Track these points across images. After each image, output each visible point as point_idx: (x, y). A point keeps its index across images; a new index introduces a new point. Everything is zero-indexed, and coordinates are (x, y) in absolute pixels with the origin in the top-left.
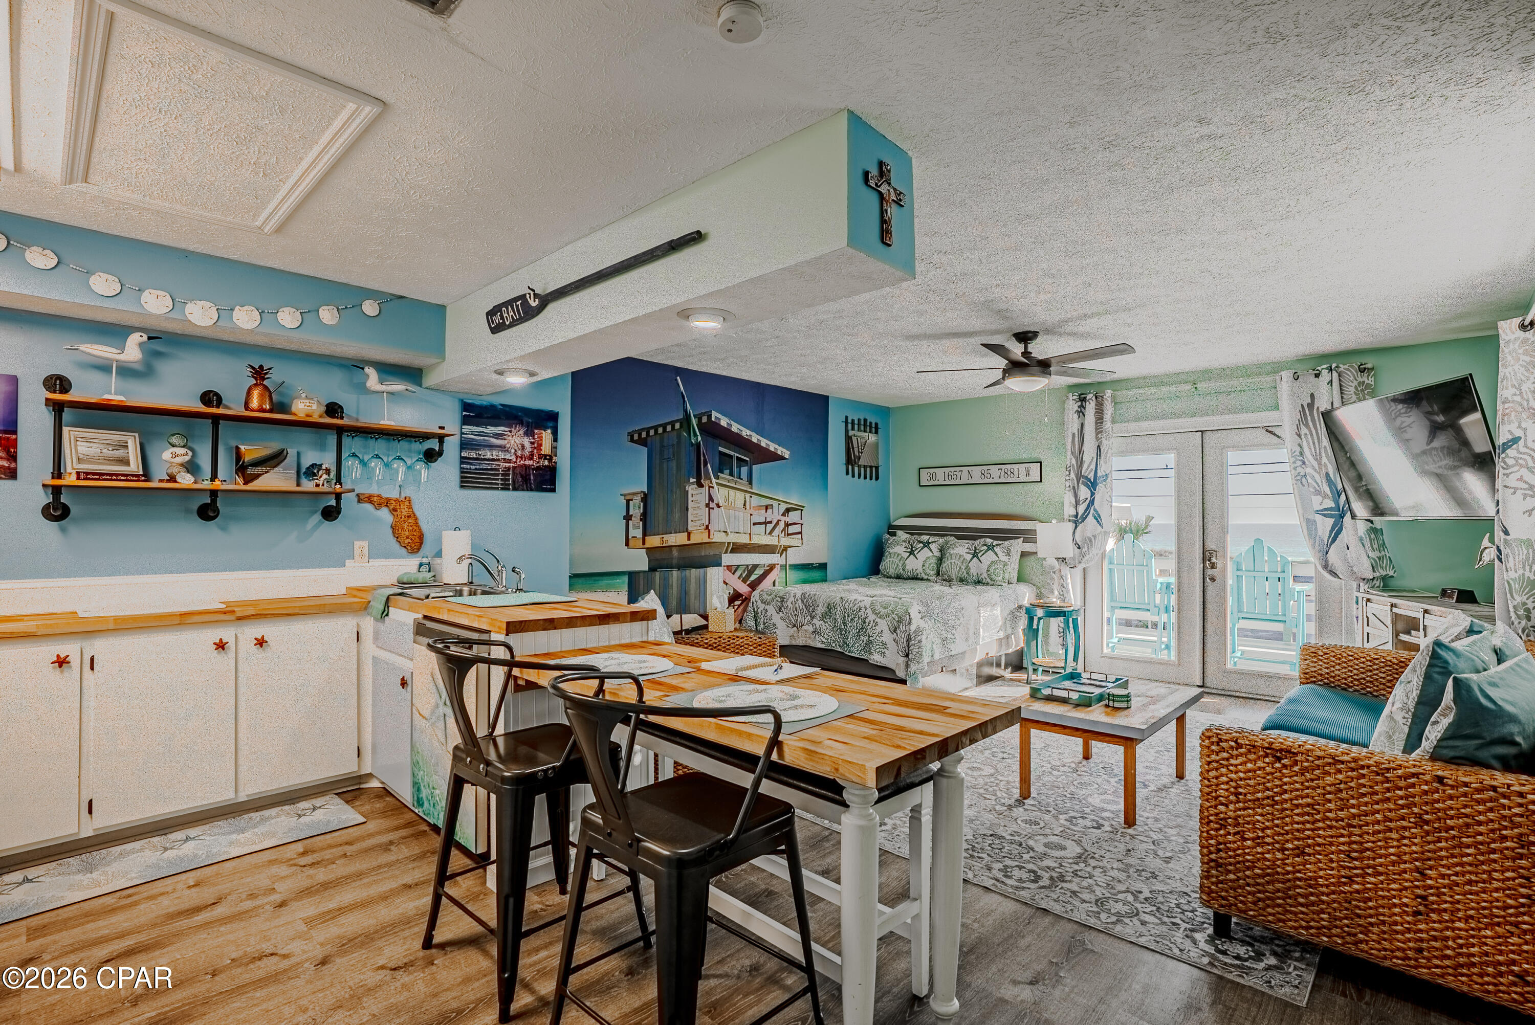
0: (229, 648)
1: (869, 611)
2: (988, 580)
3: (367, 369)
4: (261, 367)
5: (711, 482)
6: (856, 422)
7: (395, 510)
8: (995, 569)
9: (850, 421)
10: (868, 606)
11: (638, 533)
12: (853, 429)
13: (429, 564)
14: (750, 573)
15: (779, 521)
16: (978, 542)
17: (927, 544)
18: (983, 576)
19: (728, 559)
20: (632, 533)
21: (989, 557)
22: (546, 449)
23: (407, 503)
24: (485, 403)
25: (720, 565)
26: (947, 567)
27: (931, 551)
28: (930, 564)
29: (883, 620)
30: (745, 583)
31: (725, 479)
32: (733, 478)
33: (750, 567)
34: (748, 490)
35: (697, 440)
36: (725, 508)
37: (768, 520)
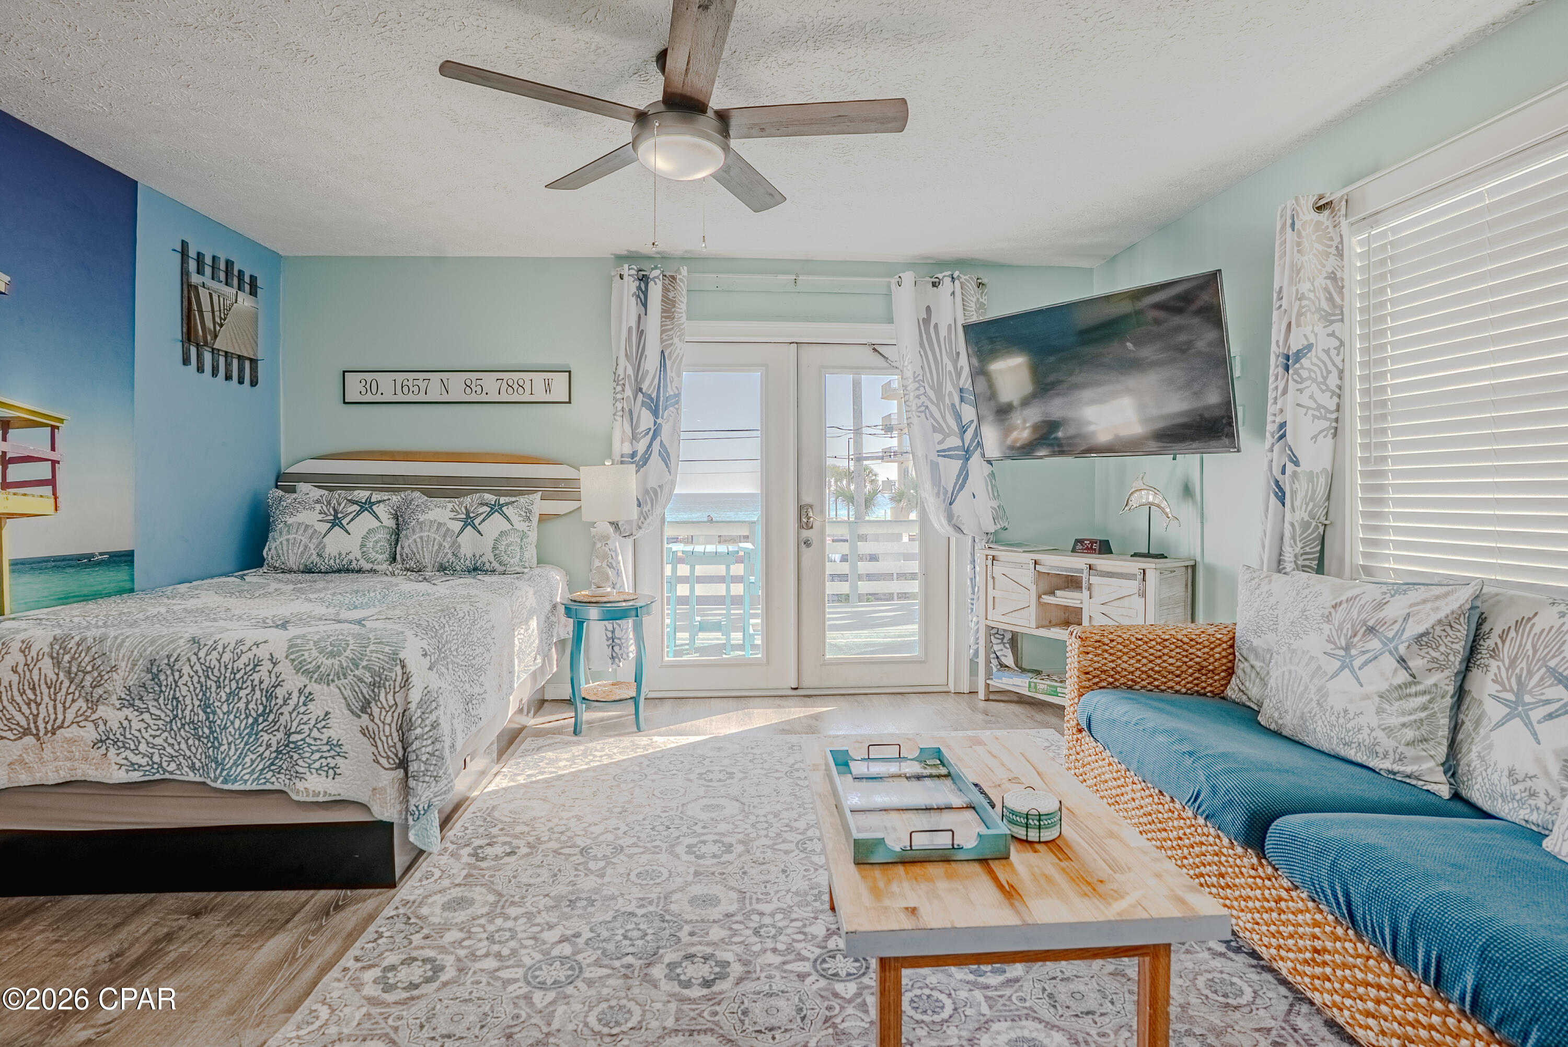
2: (496, 565)
6: (208, 260)
8: (508, 545)
9: (192, 253)
10: (280, 654)
12: (200, 271)
16: (469, 499)
17: (367, 506)
18: (484, 559)
21: (495, 525)
26: (413, 546)
27: (377, 517)
28: (376, 542)
29: (328, 685)
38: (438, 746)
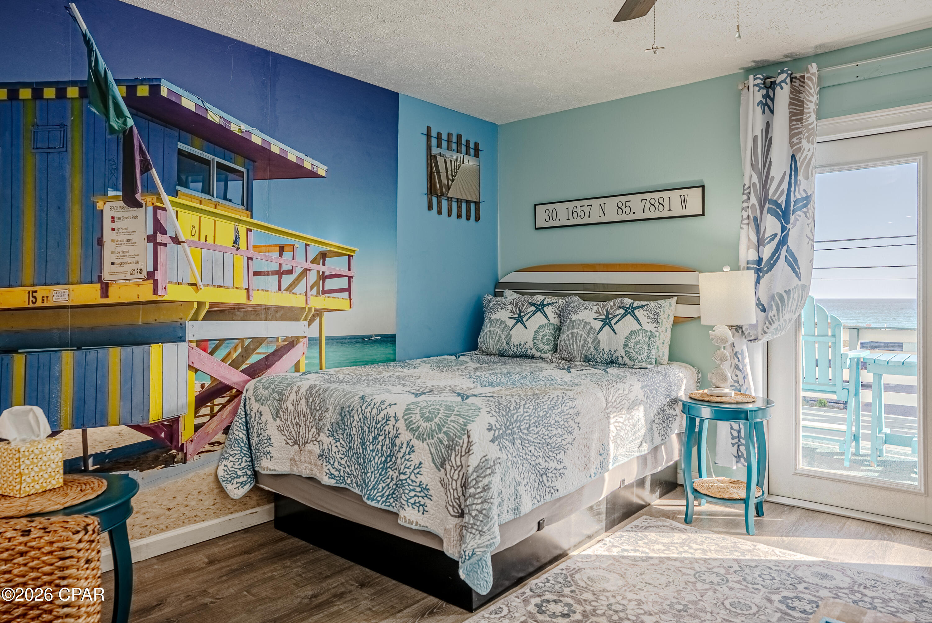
1: (401, 424)
2: (626, 359)
5: (160, 200)
6: (445, 137)
8: (637, 343)
9: (434, 134)
10: (400, 415)
12: (439, 146)
14: (247, 352)
15: (306, 270)
16: (612, 303)
17: (540, 308)
18: (618, 354)
19: (198, 329)
21: (627, 325)
25: (181, 339)
26: (567, 340)
27: (546, 316)
28: (544, 336)
29: (423, 442)
30: (237, 368)
31: (192, 197)
32: (211, 198)
33: (247, 342)
34: (244, 218)
35: (125, 123)
36: (193, 244)
37: (284, 268)
38: (486, 506)
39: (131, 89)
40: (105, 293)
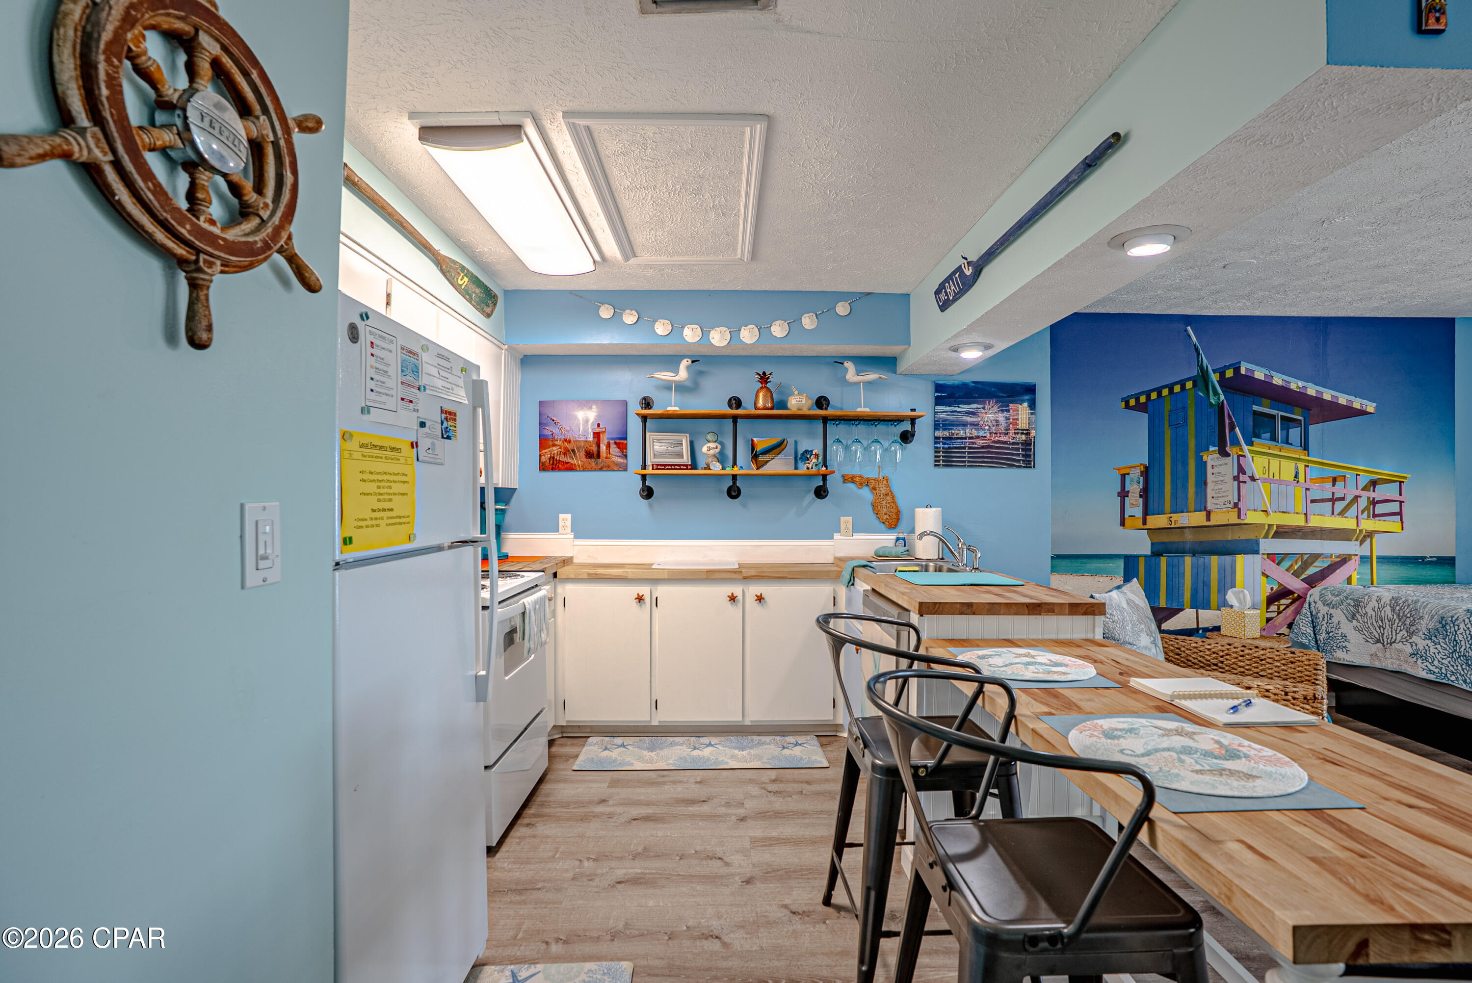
0: (739, 601)
3: (846, 364)
4: (764, 373)
5: (1241, 450)
7: (874, 489)
11: (1138, 512)
13: (904, 539)
14: (1306, 565)
15: (1356, 498)
19: (1268, 545)
20: (1129, 511)
22: (1023, 424)
23: (885, 482)
24: (956, 383)
25: (1257, 552)
30: (1298, 577)
31: (1263, 445)
32: (1276, 443)
33: (1306, 557)
34: (1302, 457)
35: (1219, 399)
36: (1265, 481)
37: (1336, 496)
39: (1222, 374)
40: (1208, 518)
